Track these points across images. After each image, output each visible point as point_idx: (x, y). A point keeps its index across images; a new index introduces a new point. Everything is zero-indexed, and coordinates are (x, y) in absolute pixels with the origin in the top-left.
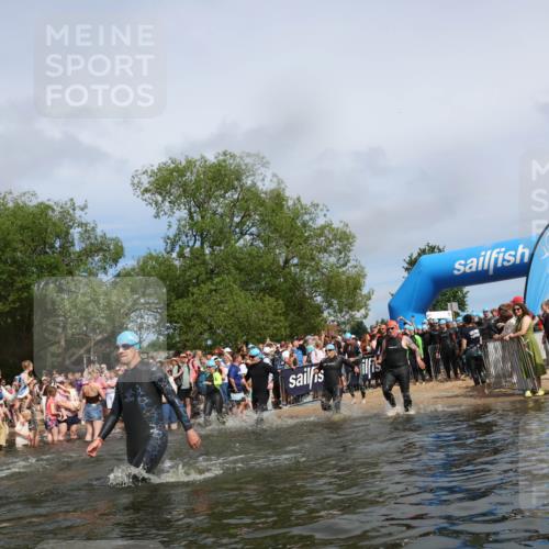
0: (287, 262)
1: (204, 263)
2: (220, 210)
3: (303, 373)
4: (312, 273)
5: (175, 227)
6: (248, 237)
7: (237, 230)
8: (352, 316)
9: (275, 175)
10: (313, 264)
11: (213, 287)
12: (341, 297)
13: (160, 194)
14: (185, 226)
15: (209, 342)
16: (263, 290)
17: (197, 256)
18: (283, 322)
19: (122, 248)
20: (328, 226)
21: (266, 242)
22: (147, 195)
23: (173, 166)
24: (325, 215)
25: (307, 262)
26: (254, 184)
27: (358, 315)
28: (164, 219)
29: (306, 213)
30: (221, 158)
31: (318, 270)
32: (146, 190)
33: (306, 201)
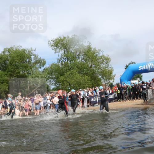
0: (91, 66)
1: (68, 66)
2: (73, 51)
3: (95, 97)
4: (98, 69)
5: (60, 56)
6: (80, 59)
7: (78, 57)
8: (109, 82)
9: (88, 41)
10: (99, 67)
11: (71, 73)
12: (106, 76)
13: (56, 47)
14: (63, 56)
15: (69, 88)
16: (84, 74)
17: (66, 64)
18: (90, 83)
19: (45, 62)
20: (103, 56)
21: (86, 60)
22: (52, 47)
23: (60, 39)
24: (102, 53)
25: (97, 66)
26: (83, 44)
27: (111, 81)
28: (57, 54)
29: (97, 52)
30: (73, 36)
31: (100, 68)
32: (52, 46)
33: (97, 49)
